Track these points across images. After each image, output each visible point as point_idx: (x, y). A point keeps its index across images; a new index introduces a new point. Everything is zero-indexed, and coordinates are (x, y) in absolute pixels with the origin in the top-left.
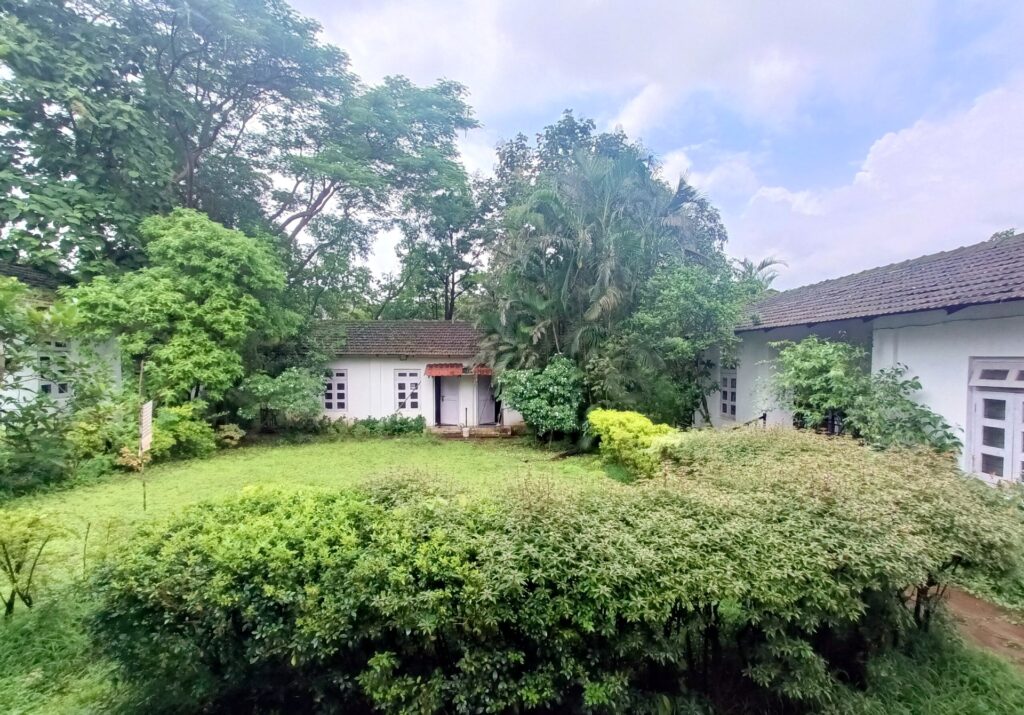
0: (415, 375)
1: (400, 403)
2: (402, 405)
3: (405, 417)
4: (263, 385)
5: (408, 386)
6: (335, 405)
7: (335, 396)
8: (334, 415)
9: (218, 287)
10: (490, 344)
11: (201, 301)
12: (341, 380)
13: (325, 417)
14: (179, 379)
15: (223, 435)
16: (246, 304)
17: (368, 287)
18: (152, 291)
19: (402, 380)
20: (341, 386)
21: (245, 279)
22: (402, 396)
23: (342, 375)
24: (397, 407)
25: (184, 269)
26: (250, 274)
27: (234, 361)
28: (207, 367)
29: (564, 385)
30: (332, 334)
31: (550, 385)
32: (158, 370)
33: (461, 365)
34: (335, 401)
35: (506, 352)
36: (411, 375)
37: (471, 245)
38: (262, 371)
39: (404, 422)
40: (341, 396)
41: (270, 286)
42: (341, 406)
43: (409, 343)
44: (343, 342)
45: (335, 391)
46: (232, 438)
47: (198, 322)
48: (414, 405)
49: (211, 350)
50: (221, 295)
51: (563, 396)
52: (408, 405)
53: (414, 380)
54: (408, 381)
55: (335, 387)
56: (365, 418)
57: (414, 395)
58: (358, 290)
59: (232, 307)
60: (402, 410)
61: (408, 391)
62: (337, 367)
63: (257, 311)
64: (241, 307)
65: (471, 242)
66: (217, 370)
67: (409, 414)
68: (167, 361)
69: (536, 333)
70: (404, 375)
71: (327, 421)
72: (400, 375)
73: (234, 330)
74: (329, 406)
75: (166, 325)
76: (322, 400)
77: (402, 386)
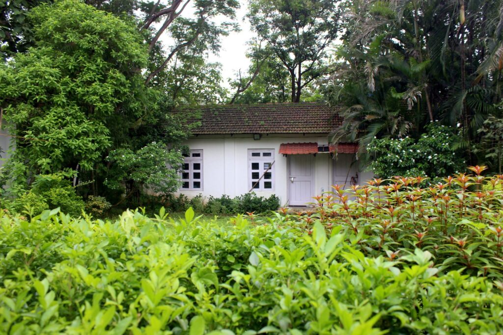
0: (269, 154)
1: (254, 183)
2: (256, 185)
3: (258, 196)
4: (126, 156)
5: (261, 166)
6: (191, 185)
7: (191, 176)
8: (191, 193)
9: (89, 62)
10: (354, 114)
11: (73, 76)
12: (197, 160)
13: (182, 196)
14: (53, 146)
15: (91, 204)
16: (112, 78)
17: (219, 87)
18: (34, 66)
19: (256, 160)
20: (197, 166)
21: (114, 54)
22: (255, 176)
23: (198, 155)
24: (251, 187)
25: (60, 47)
26: (118, 50)
27: (102, 133)
28: (78, 137)
29: (445, 152)
30: (189, 117)
31: (429, 153)
32: (37, 139)
33: (316, 144)
34: (191, 180)
35: (374, 121)
36: (265, 154)
37: (316, 38)
38: (126, 145)
39: (258, 201)
40: (197, 176)
41: (135, 60)
42: (197, 185)
43: (262, 123)
44: (200, 123)
45: (191, 171)
46: (98, 208)
47: (71, 95)
48: (268, 185)
49: (82, 122)
50: (91, 68)
51: (445, 166)
52: (262, 184)
53: (268, 160)
54: (261, 161)
55: (191, 167)
56: (220, 197)
57: (268, 175)
58: (210, 90)
59: (100, 80)
60: (255, 190)
61: (261, 171)
62: (194, 147)
63: (123, 85)
64: (109, 80)
65: (316, 35)
66: (86, 140)
67: (263, 194)
68: (44, 129)
69: (411, 96)
70: (258, 155)
71: (184, 199)
72: (254, 155)
73: (103, 102)
74: (186, 185)
75: (44, 97)
76: (180, 179)
77: (255, 166)
